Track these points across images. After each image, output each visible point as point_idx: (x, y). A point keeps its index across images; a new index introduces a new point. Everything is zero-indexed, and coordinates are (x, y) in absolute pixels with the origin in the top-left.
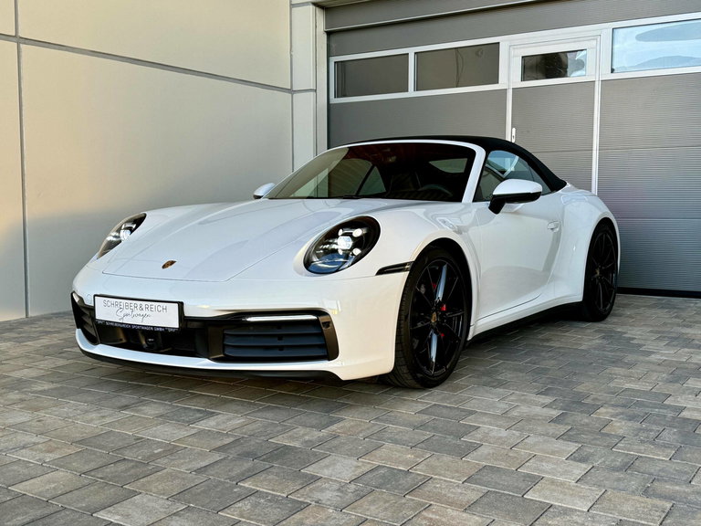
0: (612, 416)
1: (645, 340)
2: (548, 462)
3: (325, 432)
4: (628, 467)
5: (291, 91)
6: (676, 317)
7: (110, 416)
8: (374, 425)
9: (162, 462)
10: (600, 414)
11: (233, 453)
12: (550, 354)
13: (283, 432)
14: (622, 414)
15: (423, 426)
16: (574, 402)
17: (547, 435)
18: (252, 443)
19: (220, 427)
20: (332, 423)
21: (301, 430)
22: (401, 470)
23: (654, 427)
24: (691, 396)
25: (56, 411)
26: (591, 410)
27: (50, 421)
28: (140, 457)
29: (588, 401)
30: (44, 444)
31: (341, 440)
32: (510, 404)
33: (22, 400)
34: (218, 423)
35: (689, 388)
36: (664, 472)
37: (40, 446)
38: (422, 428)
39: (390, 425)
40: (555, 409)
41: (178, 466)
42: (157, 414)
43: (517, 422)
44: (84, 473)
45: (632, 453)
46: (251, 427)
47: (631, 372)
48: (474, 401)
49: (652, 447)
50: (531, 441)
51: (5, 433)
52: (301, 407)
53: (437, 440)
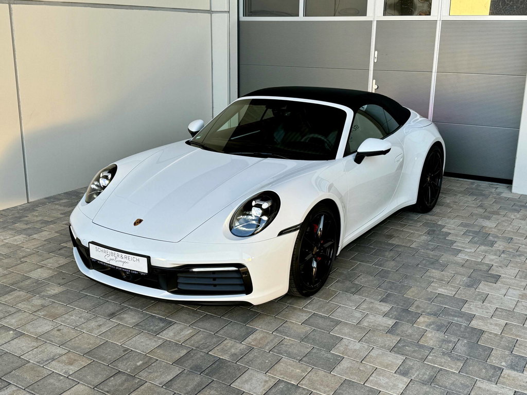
0: (427, 326)
1: (456, 235)
2: (383, 376)
3: (244, 345)
4: (432, 381)
5: (210, 12)
7: (104, 324)
8: (275, 337)
9: (143, 375)
10: (419, 323)
11: (187, 366)
12: (391, 254)
13: (217, 344)
14: (433, 323)
15: (306, 338)
16: (404, 310)
17: (385, 347)
18: (199, 356)
19: (176, 338)
20: (249, 334)
21: (229, 343)
22: (293, 385)
23: (452, 338)
24: (480, 303)
25: (67, 319)
26: (414, 319)
27: (65, 330)
28: (129, 371)
29: (412, 309)
30: (66, 356)
31: (255, 353)
32: (362, 312)
33: (43, 306)
34: (174, 333)
35: (479, 294)
36: (454, 385)
37: (64, 358)
38: (306, 340)
39: (286, 337)
40: (391, 318)
41: (154, 380)
42: (134, 323)
43: (366, 333)
44: (96, 387)
45: (436, 366)
46: (197, 338)
47: (443, 275)
48: (339, 310)
49: (449, 359)
50: (374, 353)
51: (39, 344)
52: (227, 316)
53: (315, 353)
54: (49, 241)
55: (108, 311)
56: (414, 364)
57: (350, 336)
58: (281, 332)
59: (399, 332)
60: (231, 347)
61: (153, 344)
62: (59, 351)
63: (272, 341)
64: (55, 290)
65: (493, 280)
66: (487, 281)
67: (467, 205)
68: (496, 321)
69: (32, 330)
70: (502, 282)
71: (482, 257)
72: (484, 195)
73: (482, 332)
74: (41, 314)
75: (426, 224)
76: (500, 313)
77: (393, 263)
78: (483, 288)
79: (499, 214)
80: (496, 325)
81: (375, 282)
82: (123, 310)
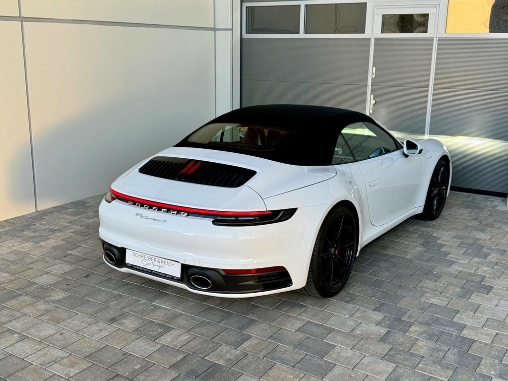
0: (418, 335)
1: (451, 247)
3: (239, 351)
5: (214, 29)
7: (105, 329)
8: (270, 343)
9: (140, 378)
10: (411, 332)
11: (183, 371)
12: (386, 264)
13: (213, 349)
14: (425, 332)
15: (300, 345)
16: (396, 319)
17: (376, 354)
18: (195, 360)
19: (173, 343)
20: (244, 340)
21: (224, 348)
23: (443, 347)
24: (471, 313)
25: (70, 323)
26: (406, 328)
27: (67, 334)
28: (127, 374)
29: (405, 318)
30: (67, 359)
31: (250, 359)
32: (356, 321)
33: (47, 311)
34: (172, 338)
35: (471, 304)
37: (65, 361)
38: (299, 347)
39: (280, 344)
40: (383, 327)
42: (134, 328)
43: (359, 341)
45: (426, 373)
46: (193, 344)
47: (436, 286)
48: (333, 318)
49: (439, 367)
50: (365, 361)
51: (42, 347)
52: (224, 322)
53: (308, 359)
54: (55, 248)
55: (109, 317)
56: (404, 372)
57: (342, 343)
58: (275, 339)
59: (390, 340)
60: (227, 352)
61: (151, 348)
62: (61, 354)
63: (266, 347)
64: (59, 295)
65: (486, 291)
66: (479, 292)
67: (461, 217)
68: (487, 331)
69: (36, 334)
70: (494, 293)
71: (475, 269)
72: (480, 208)
73: (473, 341)
74: (45, 318)
75: (420, 236)
76: (491, 323)
77: (387, 274)
78: (476, 298)
79: (493, 227)
80: (487, 335)
81: (369, 292)
82: (123, 315)
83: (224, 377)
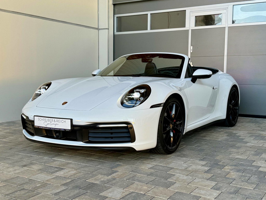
0: (230, 170)
1: (245, 137)
2: (203, 190)
3: (110, 177)
4: (236, 192)
5: (98, 29)
6: (258, 127)
7: (18, 169)
8: (131, 174)
9: (40, 190)
10: (225, 169)
11: (71, 186)
12: (205, 143)
13: (92, 177)
14: (234, 169)
15: (151, 174)
16: (215, 164)
17: (203, 178)
18: (79, 182)
19: (65, 175)
20: (113, 173)
21: (100, 176)
22: (142, 194)
23: (248, 175)
24: (263, 162)
26: (222, 167)
28: (31, 188)
29: (220, 163)
31: (117, 180)
32: (188, 164)
34: (64, 173)
35: (263, 158)
36: (251, 194)
38: (151, 175)
39: (138, 174)
40: (207, 167)
41: (47, 192)
42: (38, 169)
43: (191, 173)
44: (7, 195)
45: (238, 186)
46: (79, 175)
47: (239, 151)
48: (173, 163)
49: (247, 183)
50: (196, 181)
52: (100, 166)
53: (157, 180)
55: (22, 164)
56: (223, 185)
57: (180, 174)
58: (134, 172)
59: (212, 172)
60: (101, 178)
61: (49, 177)
63: (128, 175)
67: (250, 126)
71: (262, 145)
72: (259, 123)
75: (226, 133)
77: (207, 146)
78: (265, 156)
81: (196, 153)
82: (32, 164)
83: (99, 188)
